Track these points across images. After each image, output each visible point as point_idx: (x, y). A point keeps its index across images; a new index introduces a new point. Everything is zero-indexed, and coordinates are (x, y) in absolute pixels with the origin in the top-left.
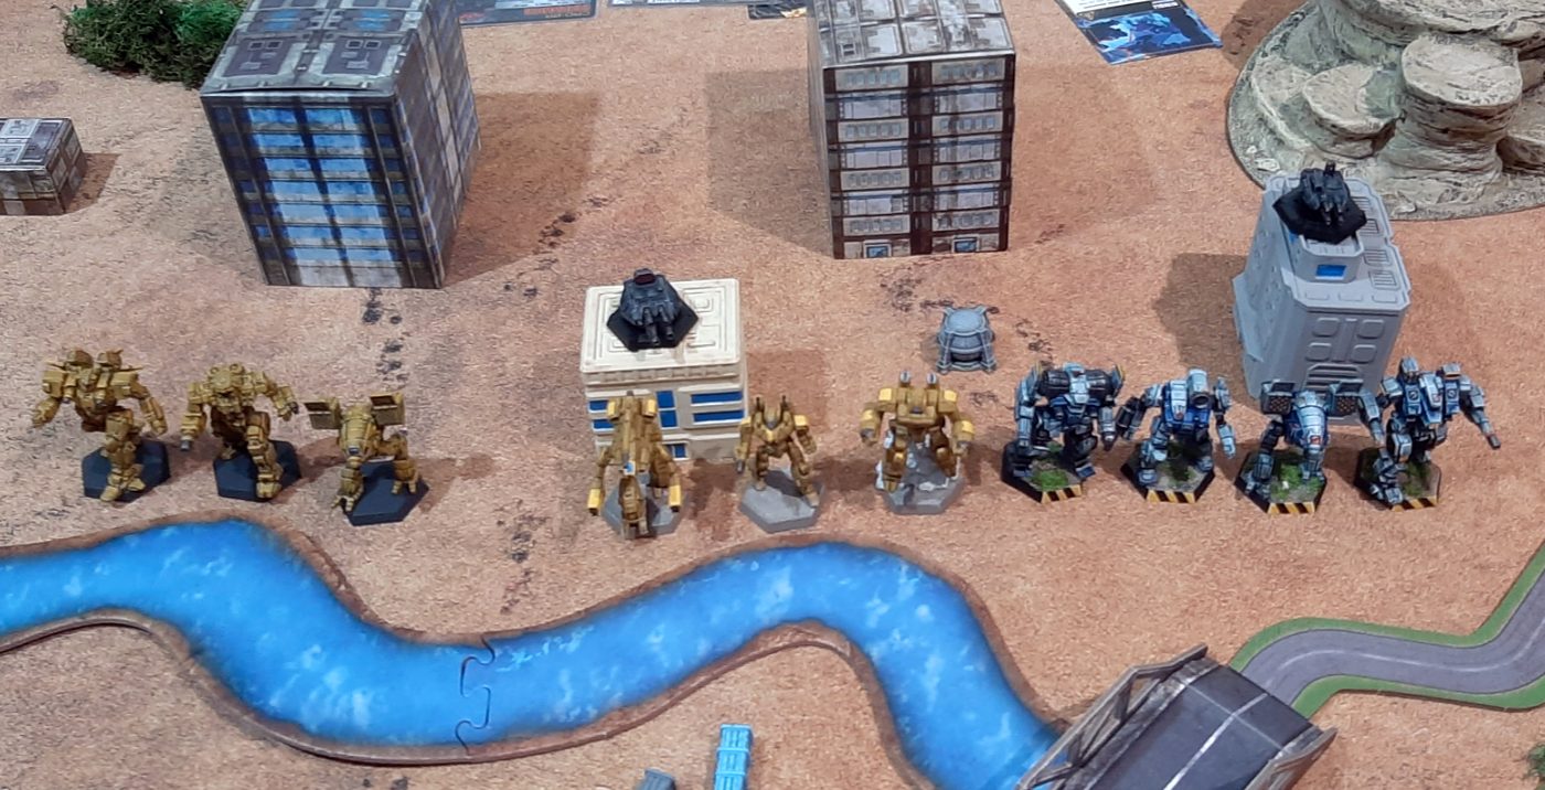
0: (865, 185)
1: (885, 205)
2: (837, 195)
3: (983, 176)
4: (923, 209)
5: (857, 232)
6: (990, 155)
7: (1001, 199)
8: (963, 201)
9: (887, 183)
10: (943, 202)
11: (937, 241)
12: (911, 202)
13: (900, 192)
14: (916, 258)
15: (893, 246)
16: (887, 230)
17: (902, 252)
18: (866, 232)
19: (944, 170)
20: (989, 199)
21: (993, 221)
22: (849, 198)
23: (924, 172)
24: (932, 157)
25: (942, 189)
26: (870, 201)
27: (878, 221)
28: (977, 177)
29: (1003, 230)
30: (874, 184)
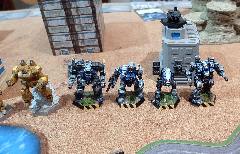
0: (56, 31)
1: (64, 38)
2: (49, 35)
3: (90, 28)
4: (75, 39)
5: (58, 47)
6: (90, 21)
7: (97, 35)
8: (87, 36)
9: (62, 31)
10: (80, 37)
11: (82, 49)
12: (71, 36)
13: (67, 33)
14: (77, 54)
15: (69, 51)
16: (66, 46)
17: (73, 53)
18: (60, 46)
19: (78, 26)
20: (93, 35)
21: (96, 42)
22: (53, 36)
23: (72, 27)
24: (74, 22)
25: (79, 32)
26: (59, 36)
27: (63, 43)
28: (89, 28)
29: (100, 45)
30: (59, 31)
